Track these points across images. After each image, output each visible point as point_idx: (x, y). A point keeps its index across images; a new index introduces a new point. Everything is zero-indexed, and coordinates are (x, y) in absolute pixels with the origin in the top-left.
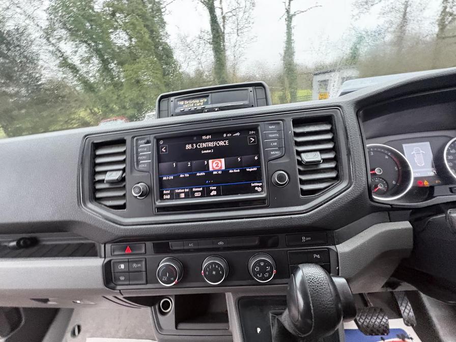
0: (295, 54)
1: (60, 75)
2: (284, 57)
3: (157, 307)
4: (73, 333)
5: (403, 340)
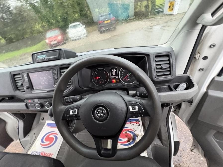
4: (42, 119)
5: (137, 122)
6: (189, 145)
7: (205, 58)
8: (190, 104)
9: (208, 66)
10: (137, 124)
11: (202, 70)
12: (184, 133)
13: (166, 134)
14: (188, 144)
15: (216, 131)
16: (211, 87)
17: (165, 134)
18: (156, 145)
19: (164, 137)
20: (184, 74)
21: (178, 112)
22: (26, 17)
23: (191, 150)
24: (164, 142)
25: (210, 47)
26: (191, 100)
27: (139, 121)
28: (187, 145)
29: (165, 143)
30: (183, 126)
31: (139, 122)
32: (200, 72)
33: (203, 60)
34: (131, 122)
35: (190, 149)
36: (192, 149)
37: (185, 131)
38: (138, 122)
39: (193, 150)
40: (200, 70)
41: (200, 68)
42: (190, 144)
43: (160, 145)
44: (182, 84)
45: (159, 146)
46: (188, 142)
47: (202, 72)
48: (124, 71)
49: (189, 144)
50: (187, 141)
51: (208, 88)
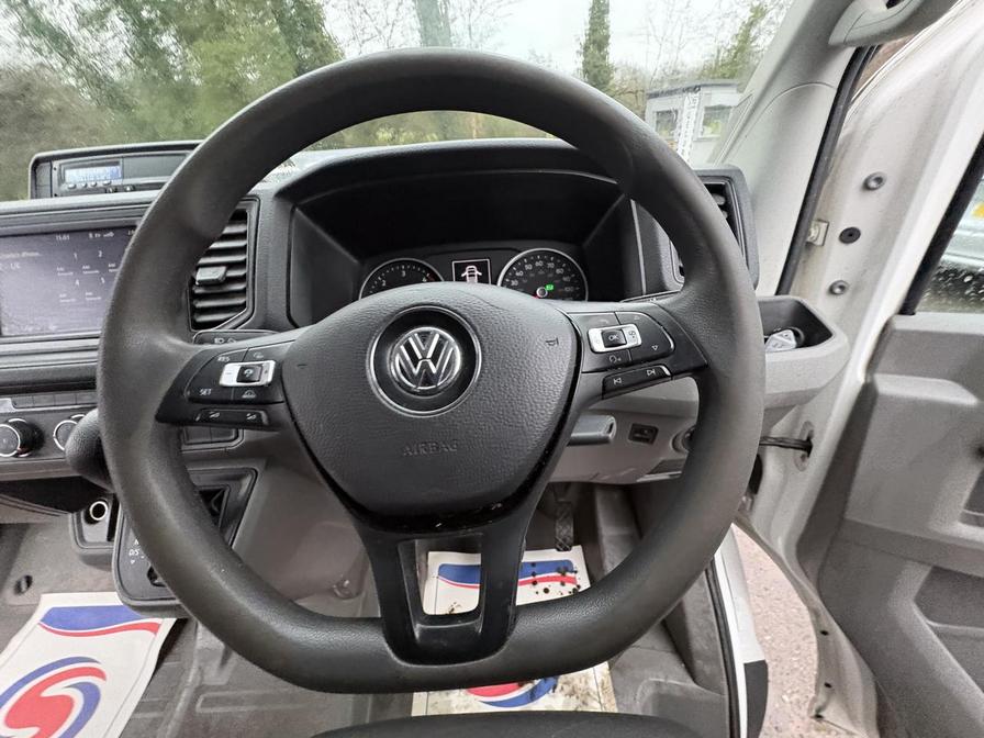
0: (610, 41)
1: (27, 59)
2: (586, 48)
3: (82, 514)
4: (18, 590)
5: (564, 574)
6: (796, 696)
7: (851, 235)
8: (803, 457)
9: (865, 271)
10: (563, 584)
11: (842, 288)
12: (768, 638)
13: (707, 620)
14: (789, 691)
15: (930, 568)
16: (884, 363)
17: (701, 622)
18: (665, 688)
19: (699, 638)
20: (777, 293)
21: (751, 508)
22: (48, 114)
23: (813, 713)
24: (699, 663)
25: (866, 187)
26: (805, 438)
27: (572, 572)
28: (785, 697)
29: (707, 669)
30: (758, 605)
31: (573, 575)
32: (833, 298)
33: (843, 246)
34: (538, 577)
35: (810, 710)
36: (816, 705)
37: (767, 627)
38: (568, 574)
39: (821, 714)
40: (831, 291)
41: (833, 282)
42: (798, 691)
43: (682, 688)
44: (775, 335)
45: (678, 693)
46: (788, 682)
47: (842, 299)
48: (518, 278)
49: (793, 692)
50: (785, 678)
51: (872, 365)
